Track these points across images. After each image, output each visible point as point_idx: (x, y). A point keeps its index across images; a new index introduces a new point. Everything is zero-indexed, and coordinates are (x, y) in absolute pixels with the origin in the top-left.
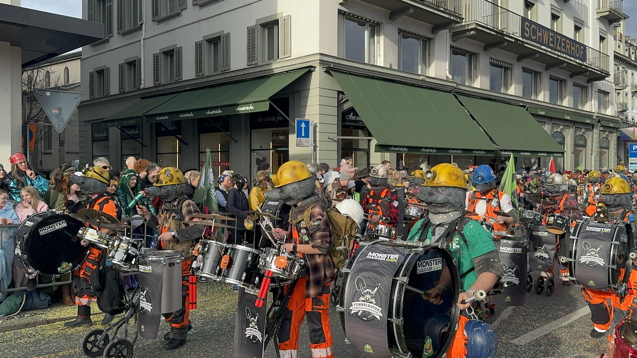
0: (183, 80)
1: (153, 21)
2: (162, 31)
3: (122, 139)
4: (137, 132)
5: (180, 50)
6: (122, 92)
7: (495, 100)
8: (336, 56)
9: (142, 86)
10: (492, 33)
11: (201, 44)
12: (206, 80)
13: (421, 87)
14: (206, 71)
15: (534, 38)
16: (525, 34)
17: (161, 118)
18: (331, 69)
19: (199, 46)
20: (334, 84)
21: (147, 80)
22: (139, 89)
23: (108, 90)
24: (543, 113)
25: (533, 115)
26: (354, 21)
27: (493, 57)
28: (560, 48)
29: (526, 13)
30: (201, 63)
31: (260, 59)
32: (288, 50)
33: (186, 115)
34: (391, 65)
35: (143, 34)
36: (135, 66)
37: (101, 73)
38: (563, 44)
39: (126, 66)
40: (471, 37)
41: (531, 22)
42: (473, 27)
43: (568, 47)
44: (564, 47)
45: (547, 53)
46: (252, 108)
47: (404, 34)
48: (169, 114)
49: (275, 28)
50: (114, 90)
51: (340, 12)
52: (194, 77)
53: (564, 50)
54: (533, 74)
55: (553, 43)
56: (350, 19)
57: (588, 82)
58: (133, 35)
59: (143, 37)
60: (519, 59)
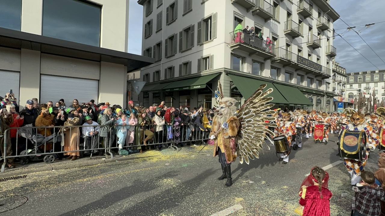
0: (175, 77)
1: (165, 58)
2: (169, 61)
3: (153, 97)
4: (158, 95)
5: (174, 67)
6: (154, 81)
7: (287, 85)
8: (230, 68)
9: (161, 80)
10: (287, 61)
11: (181, 65)
12: (182, 77)
13: (260, 80)
14: (183, 74)
15: (302, 63)
16: (299, 61)
17: (168, 90)
18: (228, 73)
19: (180, 66)
20: (229, 78)
21: (162, 78)
22: (160, 81)
23: (149, 81)
24: (305, 90)
25: (301, 91)
26: (236, 57)
27: (286, 69)
28: (311, 66)
29: (299, 54)
30: (181, 72)
31: (202, 70)
32: (212, 67)
33: (176, 89)
34: (249, 72)
35: (162, 62)
36: (158, 73)
37: (147, 75)
38: (313, 65)
39: (155, 73)
40: (278, 62)
41: (301, 57)
42: (279, 59)
44: (314, 66)
45: (307, 68)
46: (199, 87)
47: (254, 61)
48: (170, 89)
49: (208, 59)
50: (151, 81)
51: (231, 53)
52: (179, 76)
53: (313, 67)
54: (301, 76)
55: (309, 64)
56: (234, 56)
57: (322, 79)
58: (158, 62)
59: (162, 63)
60: (296, 71)
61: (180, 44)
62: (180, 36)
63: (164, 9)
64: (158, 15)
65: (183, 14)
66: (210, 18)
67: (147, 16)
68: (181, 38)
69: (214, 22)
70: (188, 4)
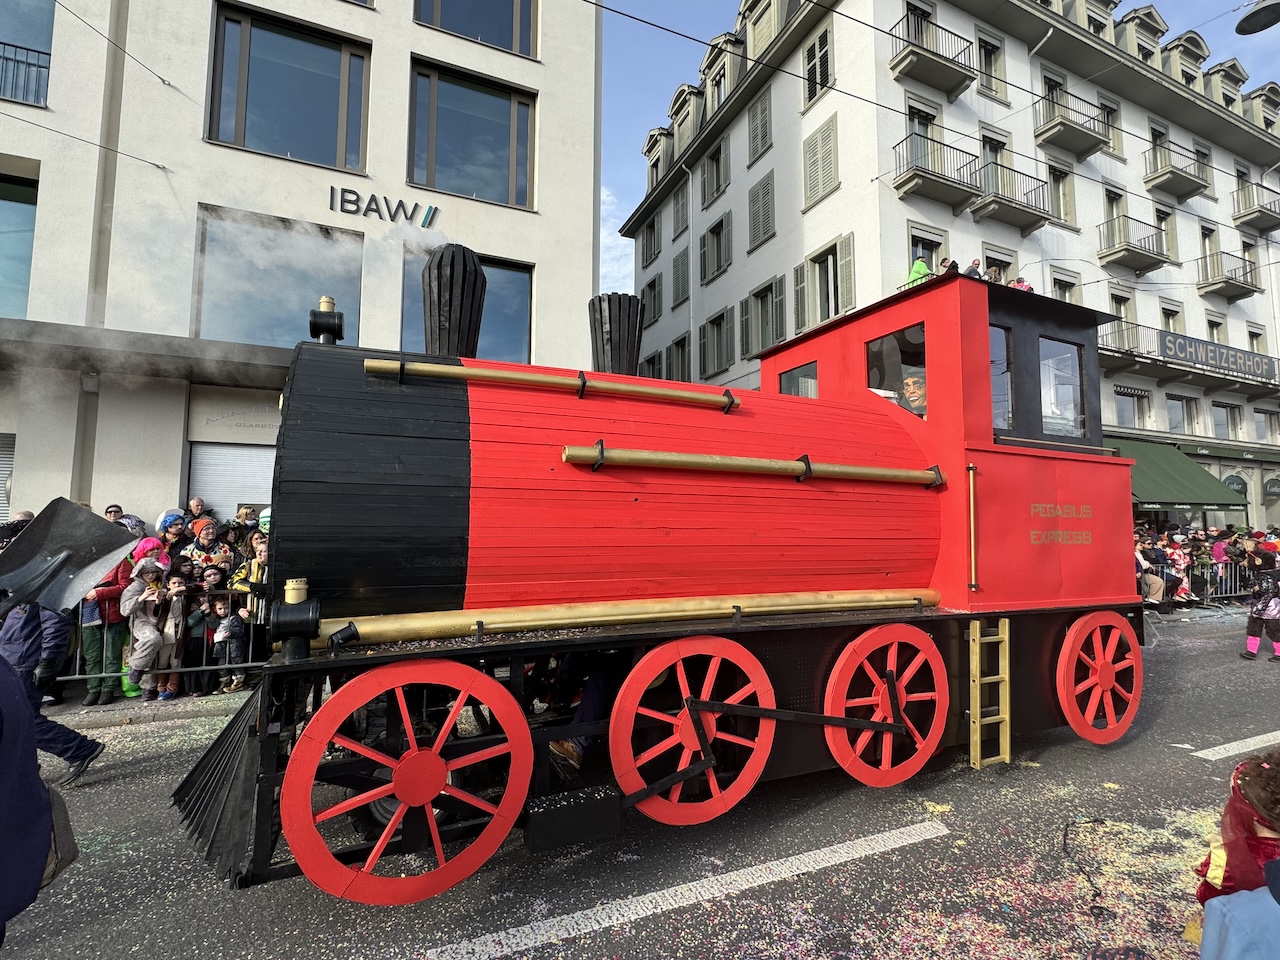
7: (1127, 439)
10: (1116, 355)
15: (1182, 355)
16: (1168, 351)
24: (1205, 452)
25: (1188, 454)
27: (1118, 384)
28: (1226, 365)
29: (1166, 325)
38: (1232, 359)
41: (1176, 336)
43: (1241, 362)
44: (1235, 363)
45: (1206, 373)
53: (1234, 367)
54: (1184, 401)
55: (1213, 358)
60: (1161, 384)
61: (742, 336)
62: (742, 313)
63: (692, 240)
64: (676, 260)
65: (748, 249)
66: (832, 250)
67: (645, 268)
68: (744, 318)
69: (843, 262)
70: (761, 218)
